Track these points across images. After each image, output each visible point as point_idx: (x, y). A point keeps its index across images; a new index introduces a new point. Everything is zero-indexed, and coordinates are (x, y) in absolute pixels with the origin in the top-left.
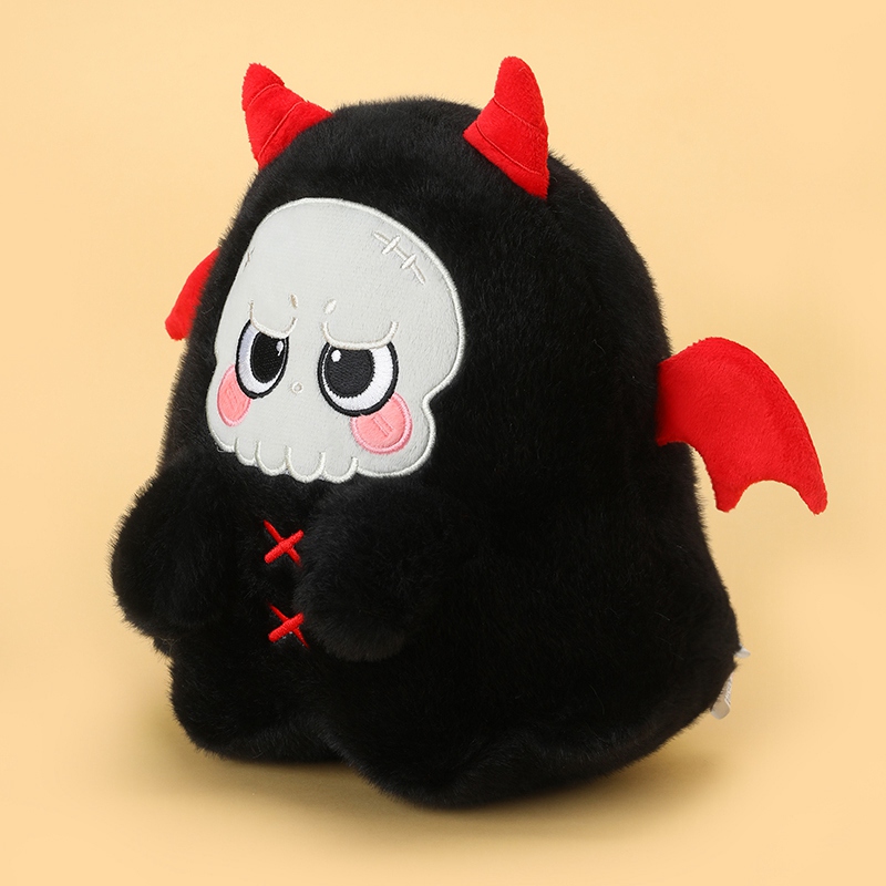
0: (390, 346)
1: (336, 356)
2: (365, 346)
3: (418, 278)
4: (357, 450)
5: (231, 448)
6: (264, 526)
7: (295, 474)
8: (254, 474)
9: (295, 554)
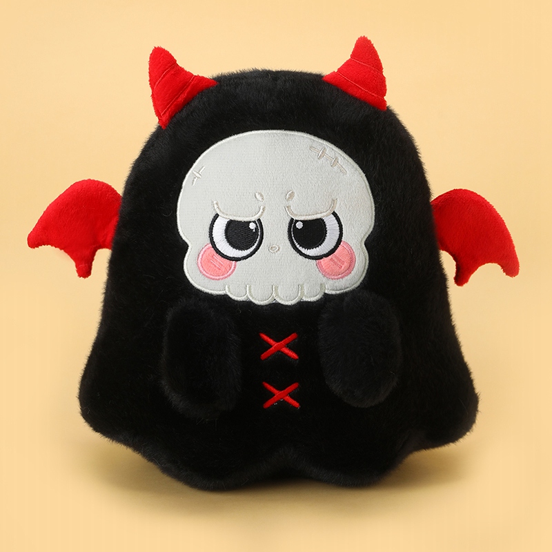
0: (334, 214)
1: (299, 225)
2: (318, 216)
3: (343, 172)
4: (324, 280)
5: (222, 293)
6: (260, 337)
7: (280, 302)
8: (248, 304)
9: (286, 351)
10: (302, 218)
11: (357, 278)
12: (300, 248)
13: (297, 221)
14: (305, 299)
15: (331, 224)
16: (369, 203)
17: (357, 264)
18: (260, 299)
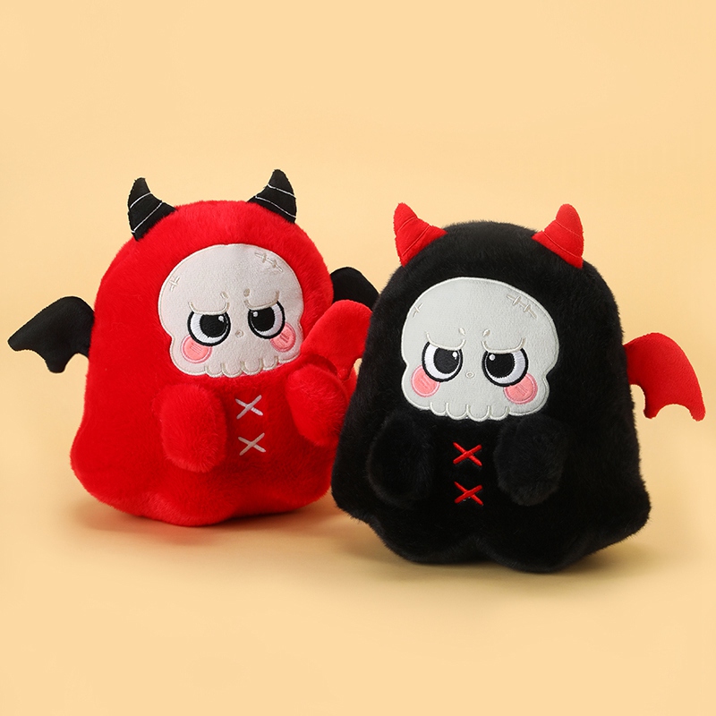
2: (509, 351)
3: (532, 316)
4: (509, 403)
5: (427, 408)
6: (454, 446)
7: (472, 418)
8: (446, 419)
9: (473, 458)
10: (495, 352)
11: (538, 404)
12: (491, 376)
13: (490, 354)
14: (492, 418)
15: (518, 359)
16: (554, 343)
17: (538, 393)
18: (456, 415)
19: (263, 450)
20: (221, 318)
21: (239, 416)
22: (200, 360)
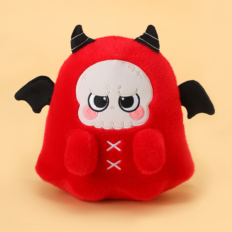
19: (120, 169)
20: (104, 99)
21: (108, 150)
22: (91, 118)
